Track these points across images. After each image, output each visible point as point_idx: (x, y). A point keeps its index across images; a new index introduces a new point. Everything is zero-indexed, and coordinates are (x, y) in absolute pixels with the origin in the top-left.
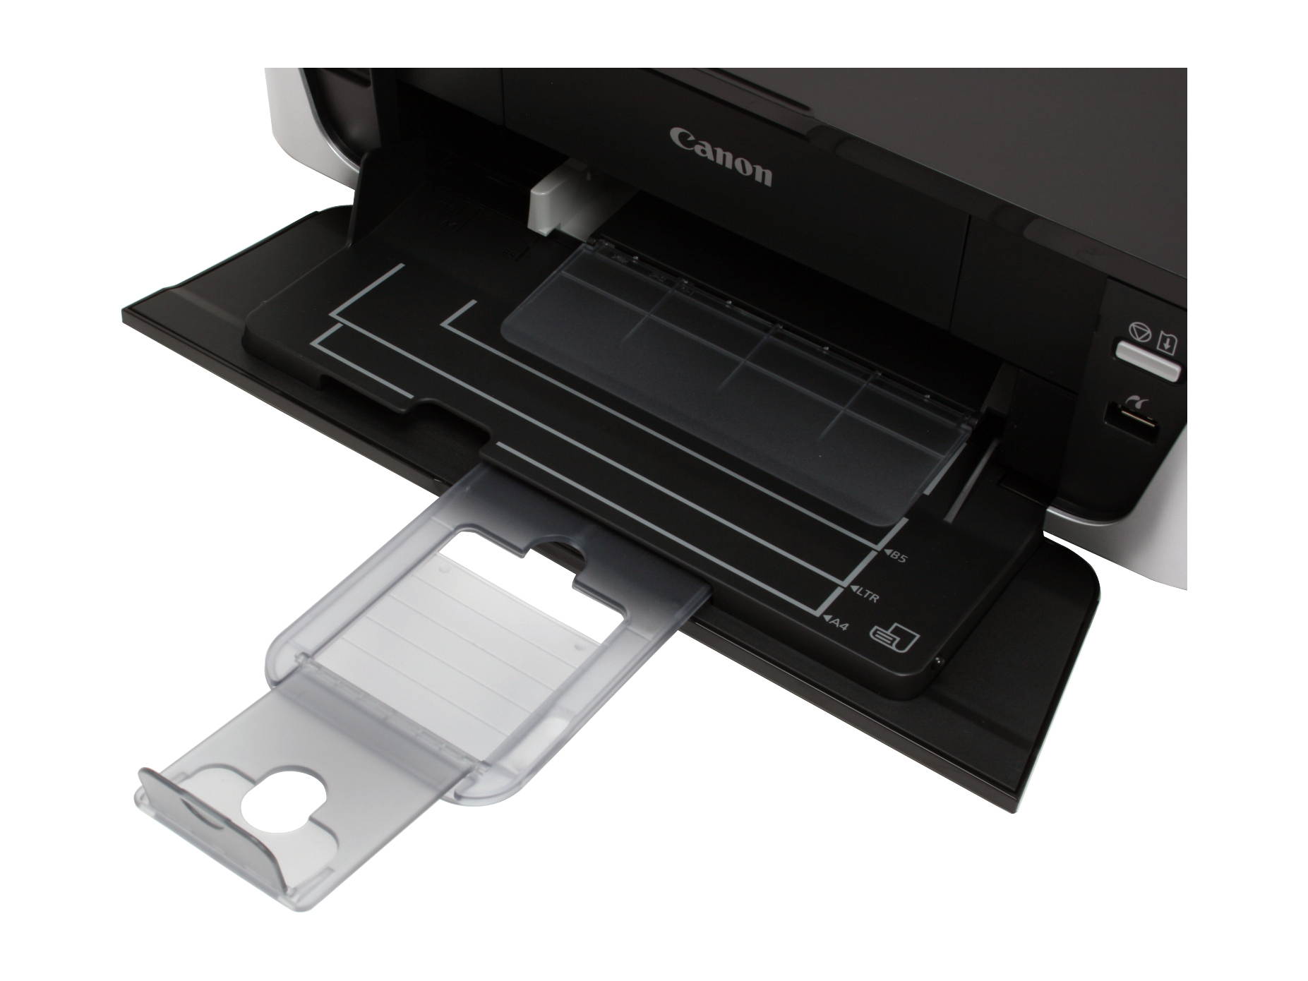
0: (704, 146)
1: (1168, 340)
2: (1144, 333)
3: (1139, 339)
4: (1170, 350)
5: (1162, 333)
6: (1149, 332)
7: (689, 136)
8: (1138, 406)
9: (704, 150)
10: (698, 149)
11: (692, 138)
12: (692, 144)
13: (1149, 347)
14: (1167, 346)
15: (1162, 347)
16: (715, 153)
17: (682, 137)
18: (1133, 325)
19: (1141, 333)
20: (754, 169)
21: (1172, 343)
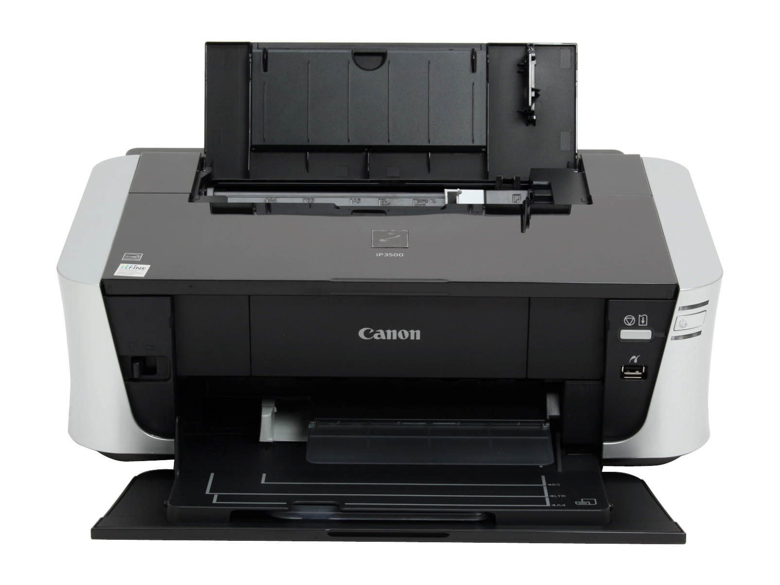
0: (379, 332)
1: (643, 318)
2: (631, 320)
3: (629, 325)
4: (645, 323)
5: (640, 316)
6: (633, 318)
7: (370, 330)
8: (636, 361)
9: (380, 335)
10: (376, 336)
11: (372, 331)
12: (373, 334)
13: (636, 327)
14: (643, 322)
15: (641, 323)
16: (386, 334)
17: (367, 334)
18: (626, 318)
19: (629, 321)
20: (410, 333)
21: (645, 320)
